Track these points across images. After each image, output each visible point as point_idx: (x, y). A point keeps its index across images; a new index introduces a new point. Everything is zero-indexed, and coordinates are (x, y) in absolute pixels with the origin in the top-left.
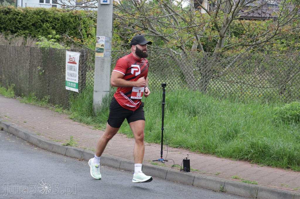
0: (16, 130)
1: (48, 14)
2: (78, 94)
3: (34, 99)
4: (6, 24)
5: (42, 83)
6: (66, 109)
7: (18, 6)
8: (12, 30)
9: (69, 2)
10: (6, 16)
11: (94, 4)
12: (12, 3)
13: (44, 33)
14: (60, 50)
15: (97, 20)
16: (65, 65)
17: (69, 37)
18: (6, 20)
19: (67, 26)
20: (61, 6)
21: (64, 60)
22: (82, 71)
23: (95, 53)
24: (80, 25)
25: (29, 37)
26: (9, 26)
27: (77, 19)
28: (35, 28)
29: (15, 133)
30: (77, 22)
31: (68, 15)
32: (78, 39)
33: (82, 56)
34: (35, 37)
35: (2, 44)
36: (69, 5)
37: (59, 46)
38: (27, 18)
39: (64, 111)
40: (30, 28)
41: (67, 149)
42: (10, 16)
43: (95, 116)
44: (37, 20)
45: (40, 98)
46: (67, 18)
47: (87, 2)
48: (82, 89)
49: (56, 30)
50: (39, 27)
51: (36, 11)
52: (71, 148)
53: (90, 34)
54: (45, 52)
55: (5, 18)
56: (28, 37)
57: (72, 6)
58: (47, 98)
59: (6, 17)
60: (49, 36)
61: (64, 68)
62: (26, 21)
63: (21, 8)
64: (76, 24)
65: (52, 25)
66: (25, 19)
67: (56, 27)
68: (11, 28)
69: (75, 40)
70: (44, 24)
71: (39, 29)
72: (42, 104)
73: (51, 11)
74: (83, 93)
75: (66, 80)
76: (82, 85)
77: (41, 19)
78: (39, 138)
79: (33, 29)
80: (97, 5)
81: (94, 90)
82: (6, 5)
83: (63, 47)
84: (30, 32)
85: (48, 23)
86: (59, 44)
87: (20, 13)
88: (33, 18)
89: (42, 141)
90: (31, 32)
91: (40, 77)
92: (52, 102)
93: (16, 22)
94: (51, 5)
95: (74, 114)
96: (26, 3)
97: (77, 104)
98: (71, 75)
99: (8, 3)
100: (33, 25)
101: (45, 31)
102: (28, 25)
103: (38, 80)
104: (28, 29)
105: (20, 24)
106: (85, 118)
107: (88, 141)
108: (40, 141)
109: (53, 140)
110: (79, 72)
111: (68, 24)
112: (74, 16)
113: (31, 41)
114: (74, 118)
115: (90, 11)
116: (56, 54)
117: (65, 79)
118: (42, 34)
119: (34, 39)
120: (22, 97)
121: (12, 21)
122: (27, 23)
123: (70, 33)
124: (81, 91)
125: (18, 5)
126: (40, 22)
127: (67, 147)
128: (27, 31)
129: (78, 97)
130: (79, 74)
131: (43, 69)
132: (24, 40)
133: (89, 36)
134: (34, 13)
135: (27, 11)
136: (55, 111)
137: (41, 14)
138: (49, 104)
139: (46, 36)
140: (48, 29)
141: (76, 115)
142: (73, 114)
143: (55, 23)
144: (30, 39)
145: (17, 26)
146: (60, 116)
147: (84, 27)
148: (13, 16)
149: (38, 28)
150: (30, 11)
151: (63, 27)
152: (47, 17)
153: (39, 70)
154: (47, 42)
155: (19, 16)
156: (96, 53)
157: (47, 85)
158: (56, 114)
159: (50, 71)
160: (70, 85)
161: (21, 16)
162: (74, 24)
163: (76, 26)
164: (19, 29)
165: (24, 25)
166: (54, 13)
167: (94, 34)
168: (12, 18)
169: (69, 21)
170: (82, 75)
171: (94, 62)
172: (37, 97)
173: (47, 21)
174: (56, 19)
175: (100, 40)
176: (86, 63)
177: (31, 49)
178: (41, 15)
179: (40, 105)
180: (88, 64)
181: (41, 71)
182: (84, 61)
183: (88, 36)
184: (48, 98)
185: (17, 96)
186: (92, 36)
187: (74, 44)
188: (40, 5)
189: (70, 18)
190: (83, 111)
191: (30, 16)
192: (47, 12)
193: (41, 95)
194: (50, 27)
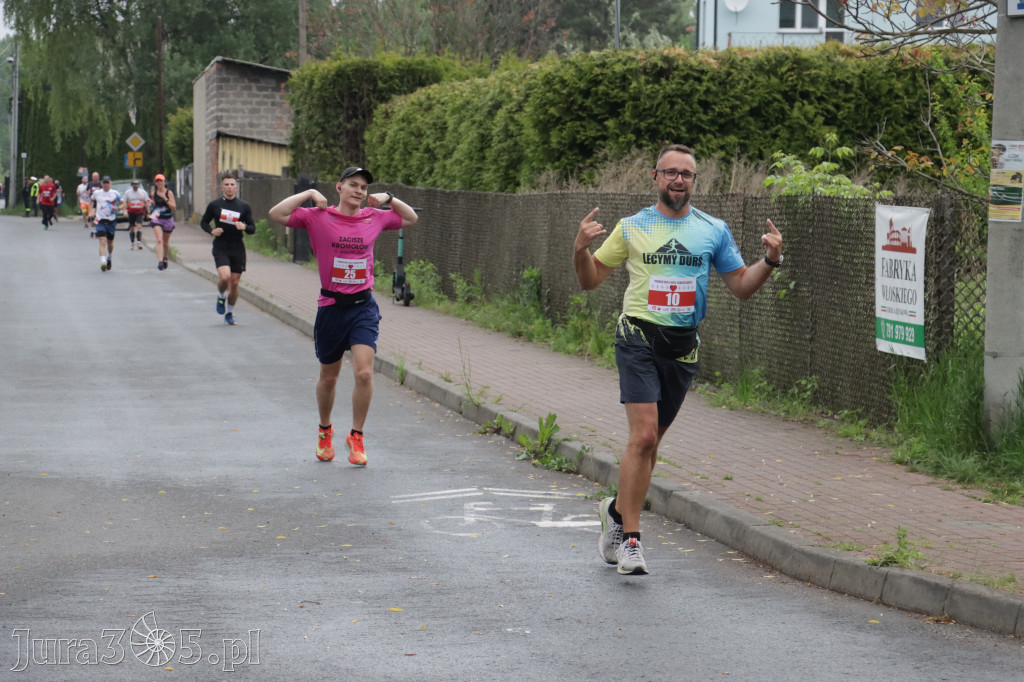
0: (696, 507)
1: (808, 69)
2: (924, 366)
3: (760, 390)
4: (657, 117)
5: (787, 330)
6: (879, 427)
7: (701, 47)
8: (678, 135)
9: (888, 18)
10: (657, 86)
11: (985, 17)
12: (682, 36)
13: (796, 140)
14: (853, 203)
15: (996, 79)
16: (873, 259)
17: (885, 151)
18: (656, 102)
19: (883, 107)
20: (856, 35)
21: (868, 239)
22: (937, 280)
23: (987, 209)
24: (931, 104)
25: (739, 159)
26: (668, 122)
27: (921, 81)
28: (761, 124)
29: (692, 518)
30: (919, 92)
31: (884, 66)
32: (923, 159)
33: (935, 223)
34: (761, 156)
35: (643, 192)
36: (888, 28)
37: (850, 188)
38: (733, 87)
39: (874, 433)
40: (742, 124)
41: (886, 577)
42: (670, 86)
43: (992, 448)
44: (769, 93)
45: (782, 385)
46: (881, 78)
47: (954, 15)
48: (938, 348)
49: (839, 127)
50: (777, 118)
51: (764, 60)
52: (902, 576)
53: (968, 135)
54: (796, 212)
55: (653, 95)
56: (733, 159)
57: (897, 31)
58: (806, 385)
59: (658, 91)
60: (812, 151)
61: (870, 268)
62: (728, 100)
63: (709, 54)
64: (914, 101)
65: (822, 109)
66: (725, 93)
67: (840, 117)
68: (674, 128)
69: (911, 162)
70: (795, 109)
71: (774, 129)
72: (790, 410)
73: (819, 57)
74: (941, 361)
75: (879, 314)
76: (939, 334)
77: (784, 88)
78: (781, 539)
79: (752, 128)
80: (993, 21)
81: (987, 348)
82: (655, 45)
83: (866, 190)
84: (742, 141)
85: (811, 103)
86: (850, 181)
87: (706, 73)
88: (753, 87)
89: (790, 547)
90: (747, 142)
91: (780, 306)
92: (826, 400)
93: (691, 107)
94: (821, 33)
95: (910, 446)
96: (730, 35)
97: (920, 405)
98: (896, 296)
99: (665, 37)
100: (755, 112)
101: (798, 134)
102: (737, 115)
103: (774, 319)
104: (735, 130)
105: (706, 113)
106: (954, 461)
107: (966, 547)
108: (785, 549)
109: (834, 544)
110: (926, 283)
111: (883, 100)
112: (905, 70)
113: (747, 174)
114: (913, 458)
115: (969, 47)
116: (836, 217)
117: (873, 311)
118: (789, 147)
119: (756, 168)
120: (717, 384)
121: (677, 103)
122: (733, 108)
123: (891, 134)
124: (934, 355)
125: (701, 42)
126: (779, 101)
127: (885, 569)
128: (732, 139)
129: (924, 379)
130: (926, 290)
131: (793, 279)
132: (721, 170)
133: (965, 142)
134: (755, 70)
135: (730, 61)
136: (838, 436)
137: (784, 69)
138: (814, 408)
139: (802, 152)
140: (809, 126)
141: (918, 448)
142: (905, 443)
143: (834, 101)
144: (742, 166)
145: (694, 119)
146: (859, 453)
147: (948, 109)
148: (682, 84)
149: (772, 125)
150: (742, 61)
151: (867, 114)
152: (804, 81)
153: (777, 283)
154: (805, 174)
155: (704, 84)
156: (992, 208)
157: (808, 336)
158: (840, 445)
159: (818, 282)
160: (894, 334)
161: (711, 85)
162: (906, 100)
163: (914, 108)
164: (704, 132)
165: (720, 115)
166: (831, 64)
167: (985, 136)
168: (679, 93)
169: (890, 91)
170: (939, 293)
171: (984, 242)
172: (768, 384)
173: (805, 95)
174: (837, 87)
175: (1006, 154)
176: (954, 249)
177: (745, 204)
178: (783, 74)
179: (783, 414)
180: (963, 249)
181: (782, 283)
182: (945, 238)
183: (959, 145)
184: (813, 386)
185: (700, 382)
186: (976, 141)
187: (908, 177)
188: (780, 38)
189: (893, 76)
190: (944, 432)
191: (742, 82)
192: (806, 60)
193: (784, 376)
194: (815, 116)
